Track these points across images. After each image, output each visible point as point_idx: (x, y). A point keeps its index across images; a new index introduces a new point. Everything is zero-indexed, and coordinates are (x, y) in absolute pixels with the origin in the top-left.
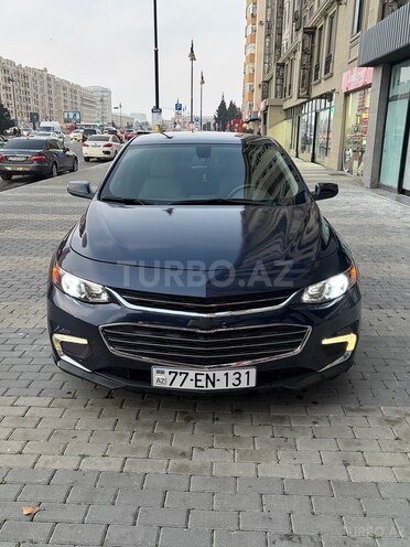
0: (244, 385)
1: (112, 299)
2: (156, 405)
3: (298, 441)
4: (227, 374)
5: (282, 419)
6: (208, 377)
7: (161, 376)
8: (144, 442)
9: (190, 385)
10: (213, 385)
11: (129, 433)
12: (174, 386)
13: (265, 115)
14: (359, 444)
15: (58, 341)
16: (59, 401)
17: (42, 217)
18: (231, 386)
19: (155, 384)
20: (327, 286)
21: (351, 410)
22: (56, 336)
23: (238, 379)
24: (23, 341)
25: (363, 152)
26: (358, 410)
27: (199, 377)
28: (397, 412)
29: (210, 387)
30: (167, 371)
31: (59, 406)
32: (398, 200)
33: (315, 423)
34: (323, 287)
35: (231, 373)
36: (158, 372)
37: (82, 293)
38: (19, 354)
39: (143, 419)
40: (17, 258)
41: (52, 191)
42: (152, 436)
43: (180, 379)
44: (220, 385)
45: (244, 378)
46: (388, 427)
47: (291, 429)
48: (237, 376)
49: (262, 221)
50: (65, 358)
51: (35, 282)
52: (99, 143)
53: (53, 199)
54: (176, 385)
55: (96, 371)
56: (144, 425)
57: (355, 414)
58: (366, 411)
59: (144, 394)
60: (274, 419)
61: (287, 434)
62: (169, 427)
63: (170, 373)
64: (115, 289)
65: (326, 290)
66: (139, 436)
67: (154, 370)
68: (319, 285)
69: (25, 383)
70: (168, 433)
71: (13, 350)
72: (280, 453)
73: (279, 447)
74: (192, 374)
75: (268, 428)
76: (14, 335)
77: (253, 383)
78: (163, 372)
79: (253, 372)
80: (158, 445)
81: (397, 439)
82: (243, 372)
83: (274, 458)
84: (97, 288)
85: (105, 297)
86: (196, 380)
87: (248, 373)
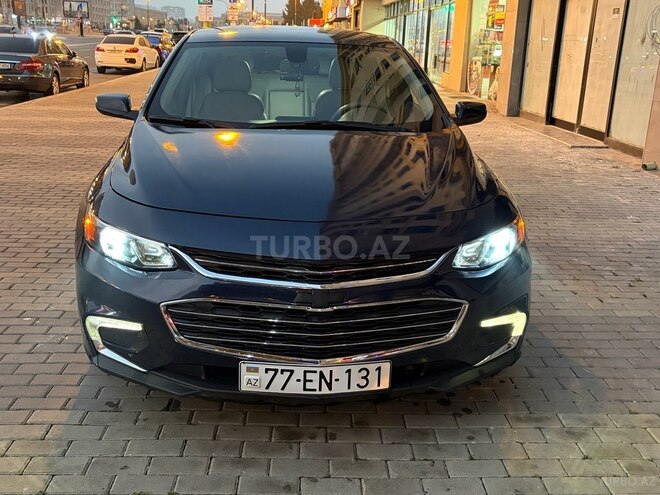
0: (373, 387)
1: (180, 264)
2: (241, 418)
3: (449, 465)
4: (349, 371)
5: (423, 434)
6: (322, 375)
7: (253, 376)
8: (228, 472)
9: (295, 388)
10: (330, 386)
11: (205, 460)
12: (272, 390)
13: (357, 13)
14: (535, 467)
15: (94, 326)
16: (97, 415)
17: (44, 151)
18: (354, 389)
19: (244, 387)
20: (487, 245)
21: (519, 420)
22: (91, 320)
23: (365, 378)
24: (31, 329)
25: (496, 66)
26: (529, 420)
27: (309, 376)
28: (583, 420)
29: (325, 390)
30: (262, 367)
31: (97, 423)
32: (547, 132)
33: (471, 438)
34: (482, 246)
35: (355, 369)
36: (249, 370)
37: (132, 256)
38: (28, 347)
39: (225, 439)
40: (10, 210)
41: (53, 113)
42: (240, 462)
43: (281, 379)
44: (340, 388)
45: (373, 377)
46: (571, 442)
47: (438, 448)
48: (364, 373)
49: (360, 154)
50: (106, 352)
51: (41, 243)
52: (119, 46)
53: (56, 126)
54: (276, 388)
55: (153, 369)
56: (226, 448)
57: (524, 425)
58: (538, 420)
59: (221, 401)
60: (412, 434)
61: (433, 455)
62: (263, 449)
63: (267, 370)
64: (184, 249)
65: (485, 251)
66: (220, 464)
67: (243, 367)
68: (476, 244)
69: (42, 391)
70: (262, 457)
71: (17, 343)
72: (427, 483)
73: (424, 473)
74: (299, 372)
75: (406, 448)
76: (16, 321)
77: (385, 384)
78: (256, 370)
79: (386, 367)
80: (248, 475)
81: (586, 458)
82: (372, 367)
83: (419, 488)
84: (155, 247)
85: (168, 261)
86: (305, 381)
87: (379, 369)
